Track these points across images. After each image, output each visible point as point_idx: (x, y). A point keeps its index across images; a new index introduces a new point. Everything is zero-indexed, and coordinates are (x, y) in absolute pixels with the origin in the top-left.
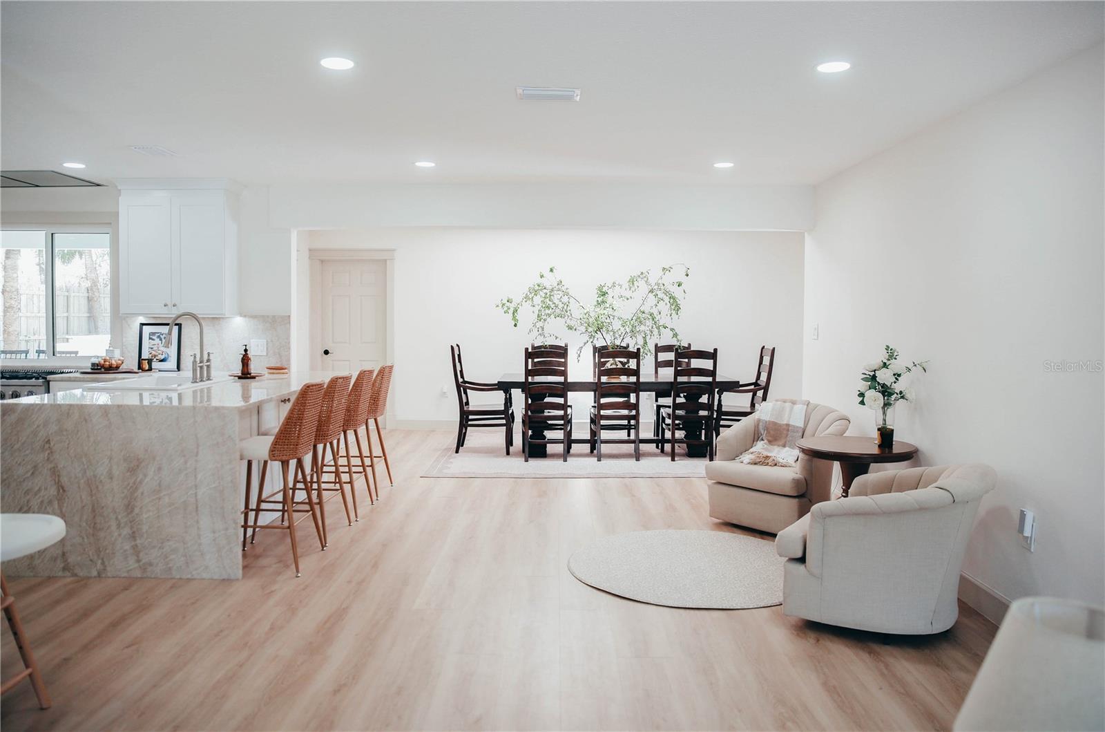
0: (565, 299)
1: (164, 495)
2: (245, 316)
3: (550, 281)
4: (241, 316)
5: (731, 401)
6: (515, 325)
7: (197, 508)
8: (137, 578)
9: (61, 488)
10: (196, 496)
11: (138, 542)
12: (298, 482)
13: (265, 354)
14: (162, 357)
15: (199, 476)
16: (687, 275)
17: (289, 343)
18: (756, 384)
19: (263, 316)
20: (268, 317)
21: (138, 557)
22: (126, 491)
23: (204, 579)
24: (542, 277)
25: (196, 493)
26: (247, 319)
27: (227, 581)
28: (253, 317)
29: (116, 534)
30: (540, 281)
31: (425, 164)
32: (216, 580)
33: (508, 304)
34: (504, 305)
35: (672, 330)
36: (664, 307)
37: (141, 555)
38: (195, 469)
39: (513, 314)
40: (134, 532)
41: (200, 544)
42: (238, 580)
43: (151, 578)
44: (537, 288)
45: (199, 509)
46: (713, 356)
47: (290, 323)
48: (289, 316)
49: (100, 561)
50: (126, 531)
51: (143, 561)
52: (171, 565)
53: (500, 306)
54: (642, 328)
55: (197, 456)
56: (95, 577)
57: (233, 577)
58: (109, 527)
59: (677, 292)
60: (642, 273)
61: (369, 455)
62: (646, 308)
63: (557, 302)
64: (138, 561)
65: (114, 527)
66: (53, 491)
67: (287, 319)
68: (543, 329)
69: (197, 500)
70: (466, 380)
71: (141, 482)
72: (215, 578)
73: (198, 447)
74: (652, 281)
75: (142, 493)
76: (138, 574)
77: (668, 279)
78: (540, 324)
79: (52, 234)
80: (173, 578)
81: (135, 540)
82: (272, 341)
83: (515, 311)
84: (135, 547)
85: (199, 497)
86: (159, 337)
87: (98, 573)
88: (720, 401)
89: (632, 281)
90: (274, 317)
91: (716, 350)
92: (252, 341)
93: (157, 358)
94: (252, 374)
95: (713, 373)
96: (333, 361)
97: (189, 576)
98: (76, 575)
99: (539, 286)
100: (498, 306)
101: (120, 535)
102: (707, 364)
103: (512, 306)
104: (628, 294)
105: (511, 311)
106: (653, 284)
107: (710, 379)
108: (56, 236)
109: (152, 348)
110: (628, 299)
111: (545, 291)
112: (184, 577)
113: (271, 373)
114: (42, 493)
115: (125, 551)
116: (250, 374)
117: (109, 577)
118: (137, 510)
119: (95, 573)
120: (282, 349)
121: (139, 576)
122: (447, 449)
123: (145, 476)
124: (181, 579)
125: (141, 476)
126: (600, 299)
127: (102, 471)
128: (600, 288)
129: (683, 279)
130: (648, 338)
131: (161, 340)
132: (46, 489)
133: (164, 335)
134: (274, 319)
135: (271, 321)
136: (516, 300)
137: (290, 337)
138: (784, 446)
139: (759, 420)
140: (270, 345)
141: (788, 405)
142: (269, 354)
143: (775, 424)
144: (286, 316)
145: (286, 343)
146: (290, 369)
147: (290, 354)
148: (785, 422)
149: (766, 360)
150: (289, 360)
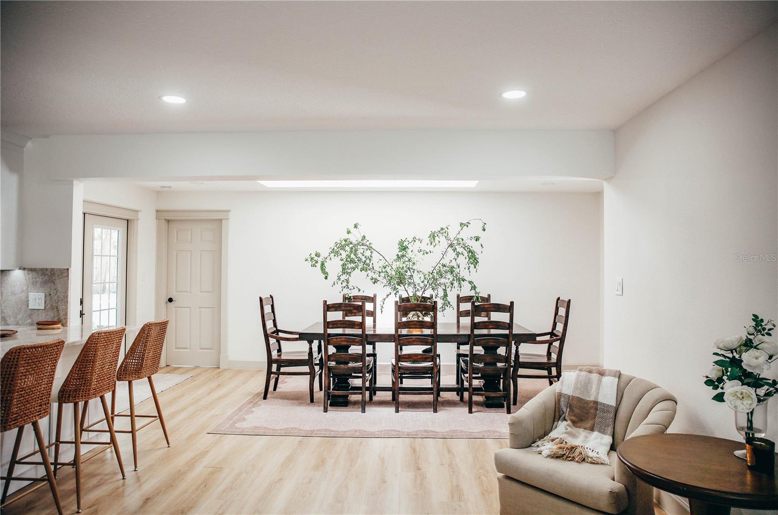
0: (368, 253)
2: (24, 269)
3: (355, 238)
4: (20, 270)
6: (326, 278)
13: (43, 308)
16: (484, 230)
17: (67, 296)
18: (551, 334)
19: (42, 270)
20: (47, 269)
24: (348, 232)
26: (26, 272)
28: (31, 270)
30: (347, 236)
33: (316, 258)
34: (312, 259)
35: (470, 282)
36: (463, 261)
39: (322, 267)
44: (343, 243)
46: (510, 309)
47: (68, 276)
48: (68, 269)
53: (309, 259)
54: (443, 281)
59: (475, 246)
60: (442, 229)
61: (130, 414)
62: (446, 261)
63: (360, 255)
67: (64, 273)
68: (347, 281)
70: (279, 328)
74: (452, 236)
77: (466, 234)
78: (343, 277)
82: (50, 295)
83: (323, 264)
88: (517, 352)
89: (433, 236)
90: (52, 270)
92: (30, 293)
95: (510, 325)
96: (175, 307)
99: (346, 241)
100: (307, 260)
102: (503, 317)
103: (320, 260)
104: (428, 248)
105: (319, 265)
106: (452, 239)
110: (427, 253)
111: (351, 246)
120: (60, 302)
122: (258, 394)
126: (400, 254)
128: (401, 243)
130: (448, 290)
134: (52, 272)
135: (49, 274)
136: (324, 253)
137: (68, 290)
138: (592, 429)
139: (560, 395)
140: (48, 298)
141: (595, 376)
142: (46, 308)
143: (580, 400)
144: (65, 269)
145: (64, 297)
146: (68, 324)
147: (67, 308)
148: (592, 398)
149: (562, 311)
150: (66, 314)
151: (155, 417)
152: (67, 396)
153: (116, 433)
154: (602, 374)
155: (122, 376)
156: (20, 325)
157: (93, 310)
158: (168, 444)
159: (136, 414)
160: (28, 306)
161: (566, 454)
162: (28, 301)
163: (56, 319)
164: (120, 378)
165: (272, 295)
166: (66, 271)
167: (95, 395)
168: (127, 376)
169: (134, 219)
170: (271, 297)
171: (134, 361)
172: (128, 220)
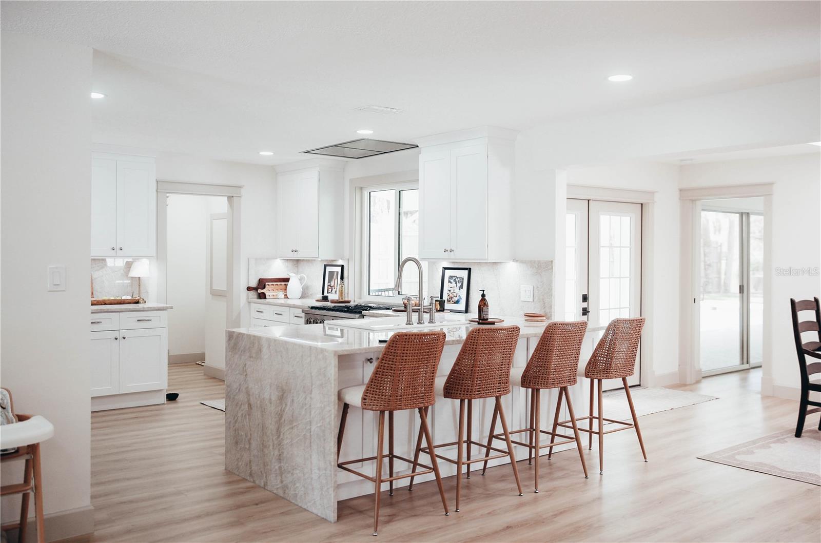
1: (294, 426)
2: (517, 261)
4: (513, 261)
7: (311, 442)
8: (281, 497)
9: (250, 405)
10: (310, 432)
11: (282, 464)
12: (497, 437)
13: (532, 301)
14: (456, 299)
15: (312, 413)
17: (552, 289)
19: (531, 261)
20: (535, 262)
21: (282, 477)
22: (277, 416)
23: (313, 513)
25: (310, 429)
26: (518, 264)
27: (324, 520)
28: (522, 262)
29: (272, 454)
31: (620, 78)
32: (319, 516)
37: (283, 476)
38: (310, 406)
40: (280, 455)
41: (312, 479)
42: (331, 522)
43: (287, 500)
45: (312, 444)
47: (552, 268)
48: (552, 261)
49: (265, 475)
50: (276, 453)
51: (284, 483)
52: (297, 492)
55: (311, 394)
56: (262, 487)
57: (329, 520)
58: (269, 447)
61: (598, 416)
64: (282, 482)
65: (271, 447)
66: (246, 407)
67: (549, 265)
69: (311, 436)
71: (284, 411)
72: (319, 515)
73: (312, 386)
75: (285, 420)
76: (281, 493)
79: (400, 191)
80: (297, 505)
81: (280, 462)
82: (538, 287)
84: (280, 468)
85: (312, 433)
86: (455, 280)
87: (264, 485)
90: (539, 262)
92: (522, 285)
93: (453, 300)
94: (489, 320)
97: (305, 507)
98: (254, 482)
101: (274, 454)
108: (404, 194)
109: (450, 291)
112: (302, 506)
113: (527, 320)
114: (243, 407)
115: (276, 470)
116: (487, 319)
117: (267, 490)
118: (282, 436)
119: (262, 485)
120: (546, 295)
121: (282, 495)
123: (286, 405)
124: (301, 507)
125: (284, 405)
127: (266, 396)
131: (456, 283)
132: (244, 404)
133: (458, 279)
134: (539, 264)
135: (537, 267)
137: (552, 283)
140: (536, 291)
142: (535, 300)
144: (550, 261)
145: (549, 289)
146: (553, 318)
147: (551, 301)
150: (551, 307)
151: (631, 425)
152: (528, 381)
153: (579, 431)
155: (590, 373)
156: (514, 316)
157: (601, 308)
158: (645, 458)
159: (604, 417)
160: (520, 298)
162: (520, 293)
163: (542, 313)
164: (588, 375)
165: (817, 297)
166: (550, 263)
167: (554, 385)
168: (595, 374)
169: (648, 203)
170: (816, 300)
171: (602, 359)
172: (642, 204)
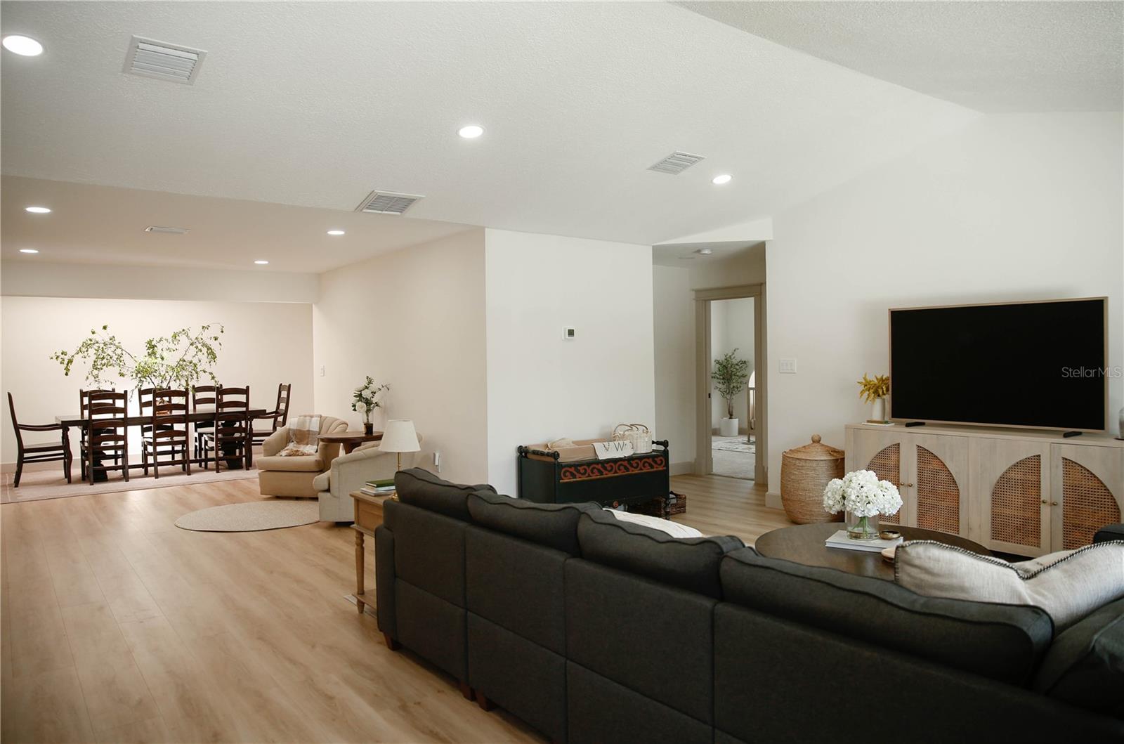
0: (119, 351)
3: (102, 336)
5: (259, 425)
6: (67, 374)
16: (222, 332)
18: (276, 412)
24: (93, 333)
30: (92, 336)
33: (63, 356)
34: (58, 357)
35: (211, 373)
36: (204, 356)
39: (68, 364)
44: (89, 342)
46: (246, 392)
53: (54, 358)
54: (185, 373)
59: (214, 345)
60: (184, 330)
62: (188, 358)
63: (111, 354)
68: (98, 376)
74: (193, 336)
77: (207, 337)
78: (95, 372)
83: (70, 361)
88: (251, 425)
89: (175, 336)
91: (248, 387)
95: (246, 404)
99: (91, 340)
100: (52, 358)
102: (241, 398)
103: (66, 358)
104: (172, 346)
105: (66, 362)
106: (193, 338)
107: (244, 409)
111: (97, 345)
126: (150, 351)
128: (150, 342)
129: (219, 334)
130: (190, 380)
136: (70, 353)
138: (307, 444)
139: (289, 429)
141: (308, 418)
143: (300, 431)
148: (307, 429)
149: (284, 394)
154: (312, 417)
161: (296, 453)
